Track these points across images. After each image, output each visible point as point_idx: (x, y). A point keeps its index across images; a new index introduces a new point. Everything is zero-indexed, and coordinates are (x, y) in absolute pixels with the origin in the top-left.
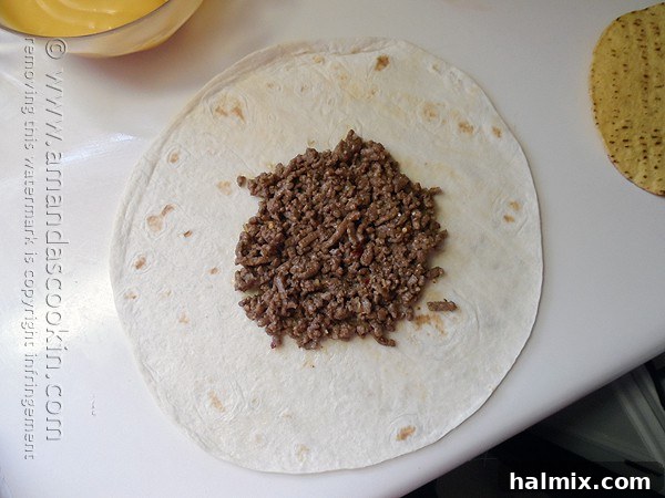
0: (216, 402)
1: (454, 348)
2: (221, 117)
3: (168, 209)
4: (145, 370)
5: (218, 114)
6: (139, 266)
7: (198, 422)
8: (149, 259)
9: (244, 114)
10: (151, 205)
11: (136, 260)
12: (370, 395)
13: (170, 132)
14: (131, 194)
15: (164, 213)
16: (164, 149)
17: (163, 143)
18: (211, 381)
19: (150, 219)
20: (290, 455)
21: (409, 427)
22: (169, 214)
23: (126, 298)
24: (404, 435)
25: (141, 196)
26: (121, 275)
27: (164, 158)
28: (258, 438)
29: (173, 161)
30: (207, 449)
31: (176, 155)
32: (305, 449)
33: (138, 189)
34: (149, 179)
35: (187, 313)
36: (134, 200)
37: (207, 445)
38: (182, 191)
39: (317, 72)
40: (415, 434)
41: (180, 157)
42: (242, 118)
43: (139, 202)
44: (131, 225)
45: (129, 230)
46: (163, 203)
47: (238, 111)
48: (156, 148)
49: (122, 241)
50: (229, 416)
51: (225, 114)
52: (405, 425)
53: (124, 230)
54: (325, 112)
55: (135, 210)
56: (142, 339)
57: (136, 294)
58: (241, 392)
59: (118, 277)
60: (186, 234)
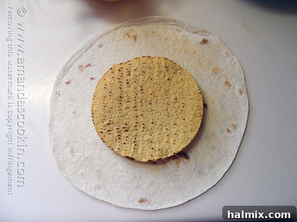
0: (72, 151)
1: (180, 175)
2: (127, 37)
3: (89, 65)
4: (51, 125)
5: (126, 35)
6: (67, 83)
7: (62, 156)
8: (72, 82)
9: (137, 39)
10: (83, 61)
11: (67, 80)
12: (135, 178)
13: (104, 35)
14: (77, 53)
15: (87, 66)
16: (98, 41)
17: (99, 38)
18: (74, 142)
19: (80, 66)
20: (91, 187)
21: (145, 199)
22: (89, 67)
23: (57, 94)
24: (141, 201)
25: (80, 56)
26: (59, 84)
27: (97, 44)
28: (82, 174)
29: (100, 47)
30: (60, 168)
31: (102, 45)
32: (98, 187)
33: (81, 52)
34: (87, 50)
35: (77, 111)
36: (77, 56)
37: (60, 167)
38: (98, 61)
39: (175, 34)
40: (147, 203)
41: (103, 47)
42: (136, 41)
43: (79, 57)
44: (72, 65)
45: (70, 67)
46: (88, 62)
47: (135, 38)
48: (95, 38)
49: (65, 70)
50: (75, 159)
51: (129, 37)
52: (144, 197)
53: (68, 66)
54: (171, 52)
55: (76, 60)
56: (55, 113)
57: (61, 94)
58: (84, 152)
59: (57, 84)
60: (92, 79)
